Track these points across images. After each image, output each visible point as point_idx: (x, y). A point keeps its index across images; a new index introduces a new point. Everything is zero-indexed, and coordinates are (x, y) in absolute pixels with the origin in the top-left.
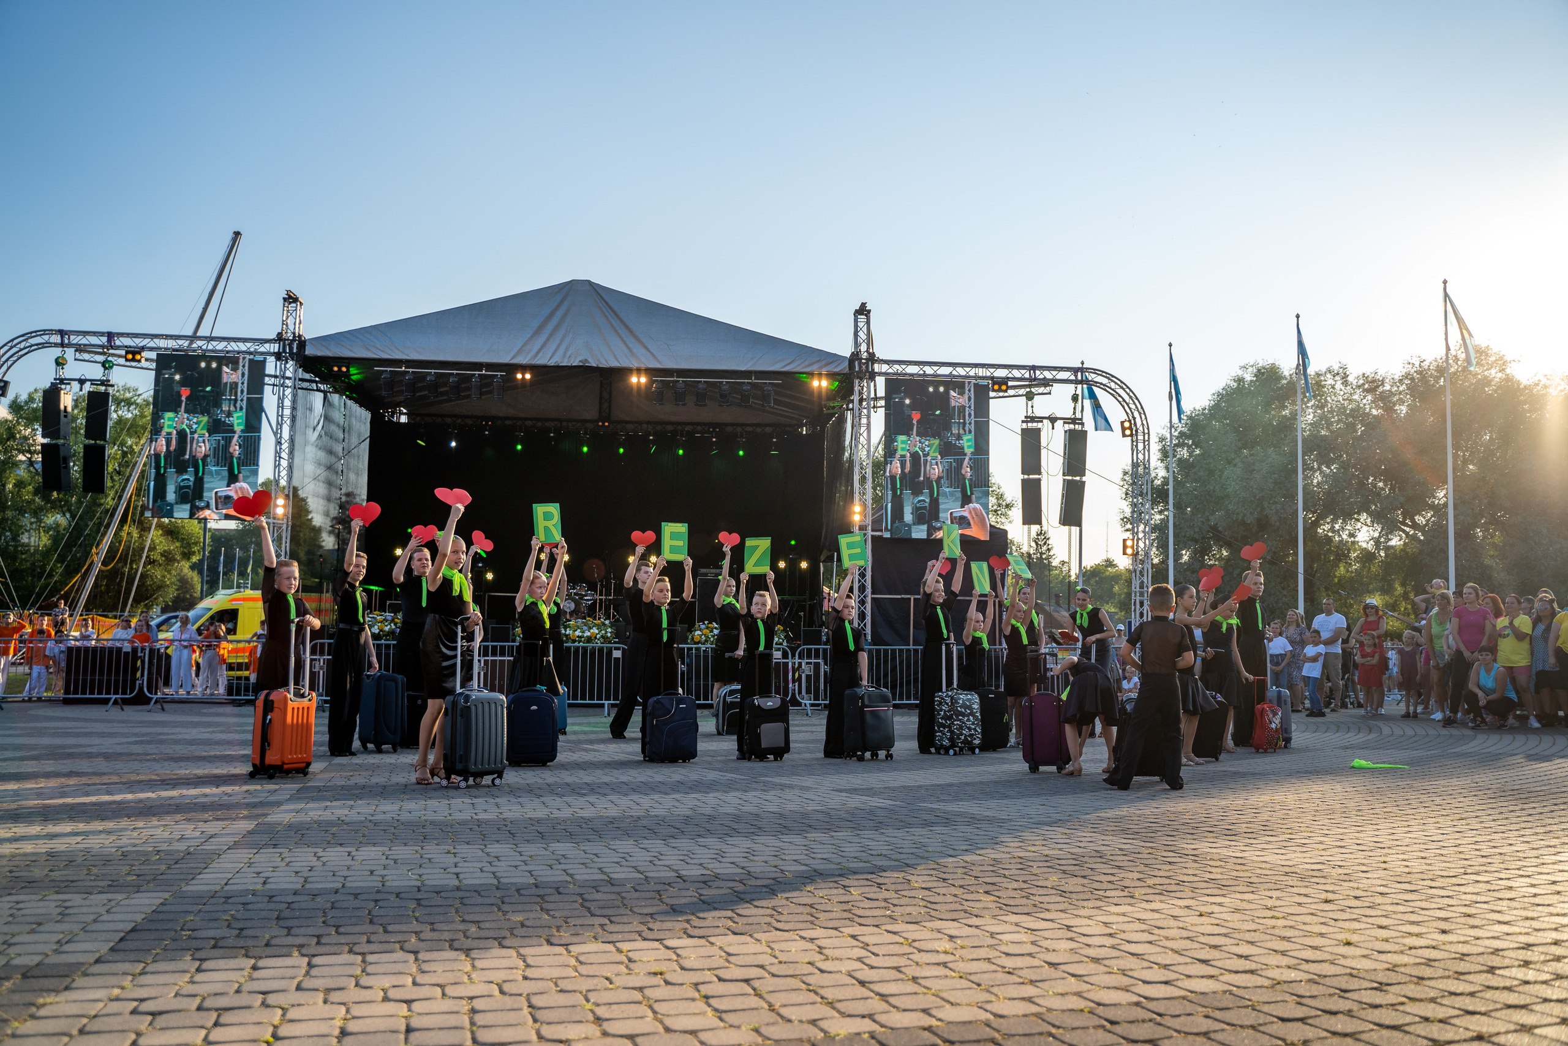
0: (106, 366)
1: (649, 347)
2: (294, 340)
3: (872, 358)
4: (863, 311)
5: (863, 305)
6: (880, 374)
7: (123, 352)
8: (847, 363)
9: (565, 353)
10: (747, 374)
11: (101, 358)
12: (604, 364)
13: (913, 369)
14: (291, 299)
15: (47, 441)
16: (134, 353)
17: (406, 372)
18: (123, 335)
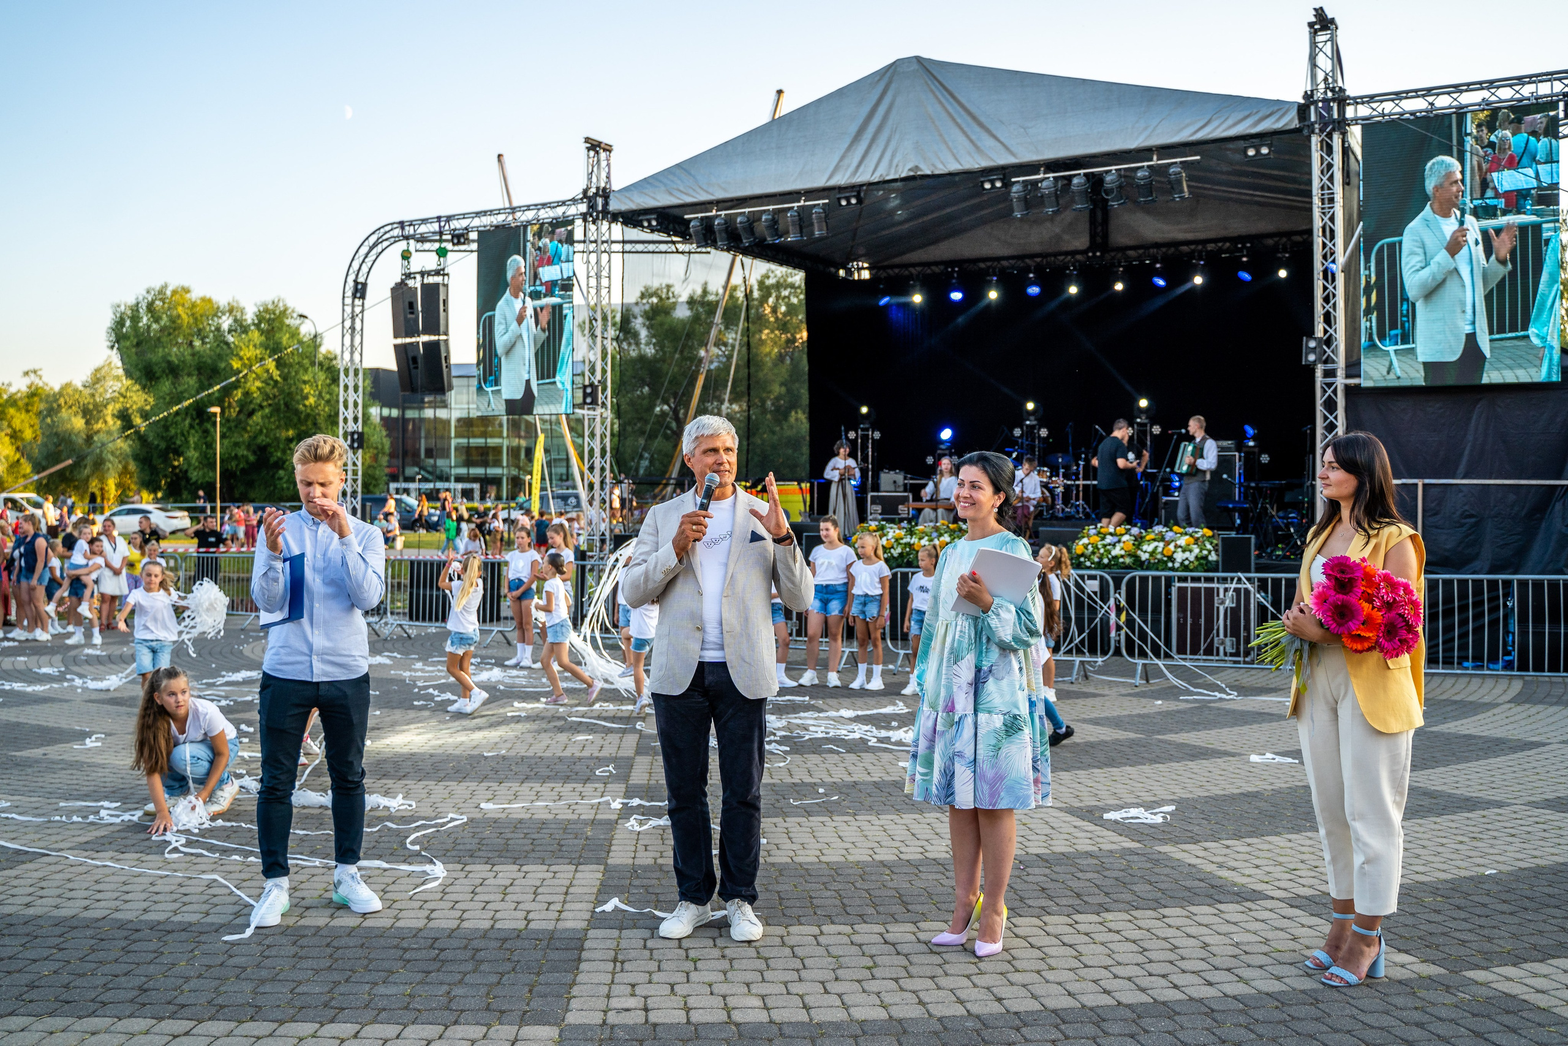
0: (442, 253)
1: (999, 135)
2: (599, 194)
3: (1342, 99)
4: (1322, 23)
5: (1320, 13)
6: (1356, 120)
7: (451, 237)
8: (1294, 113)
9: (891, 161)
10: (1144, 153)
12: (941, 169)
13: (1418, 104)
15: (399, 341)
16: (459, 236)
17: (717, 216)
18: (449, 219)
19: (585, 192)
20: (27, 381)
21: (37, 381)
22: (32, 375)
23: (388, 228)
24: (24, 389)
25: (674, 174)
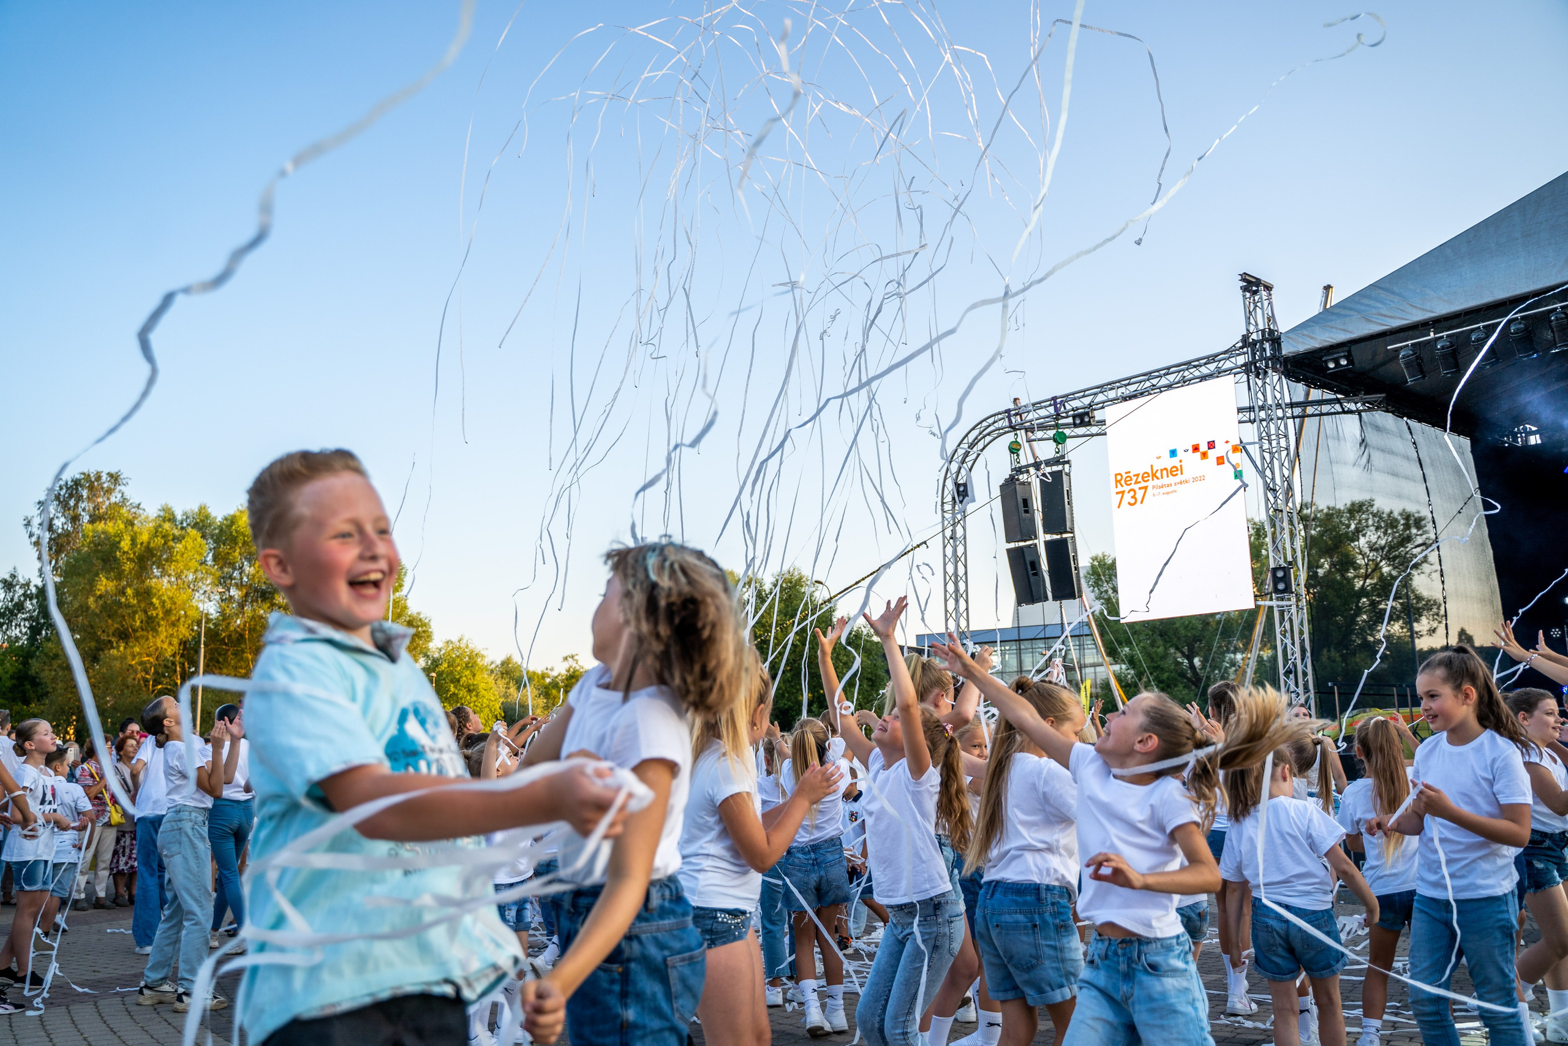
0: (1060, 439)
2: (1264, 339)
7: (1070, 420)
11: (1051, 433)
14: (1252, 285)
15: (1012, 545)
16: (1081, 416)
17: (1436, 340)
18: (1067, 397)
19: (1245, 339)
20: (566, 665)
21: (574, 665)
22: (570, 660)
23: (991, 420)
24: (564, 672)
25: (1369, 297)
